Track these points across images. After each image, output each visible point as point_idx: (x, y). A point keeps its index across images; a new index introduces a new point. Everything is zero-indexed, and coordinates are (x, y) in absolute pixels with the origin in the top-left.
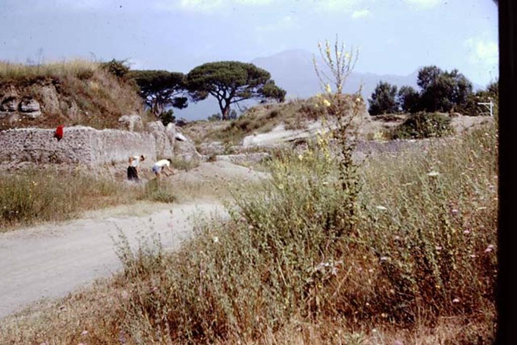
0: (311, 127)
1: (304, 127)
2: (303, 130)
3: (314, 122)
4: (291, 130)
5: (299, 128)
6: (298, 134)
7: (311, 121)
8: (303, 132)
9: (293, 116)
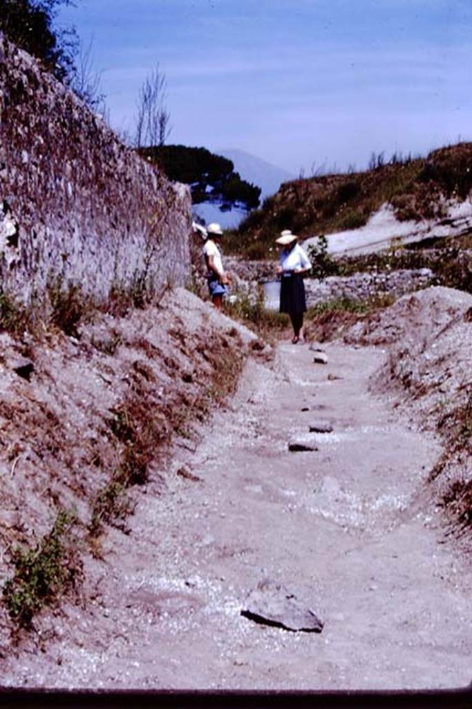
0: (454, 212)
1: (440, 214)
2: (439, 220)
3: (459, 202)
4: (413, 222)
5: (429, 215)
6: (429, 230)
7: (452, 201)
8: (439, 224)
9: (410, 189)
